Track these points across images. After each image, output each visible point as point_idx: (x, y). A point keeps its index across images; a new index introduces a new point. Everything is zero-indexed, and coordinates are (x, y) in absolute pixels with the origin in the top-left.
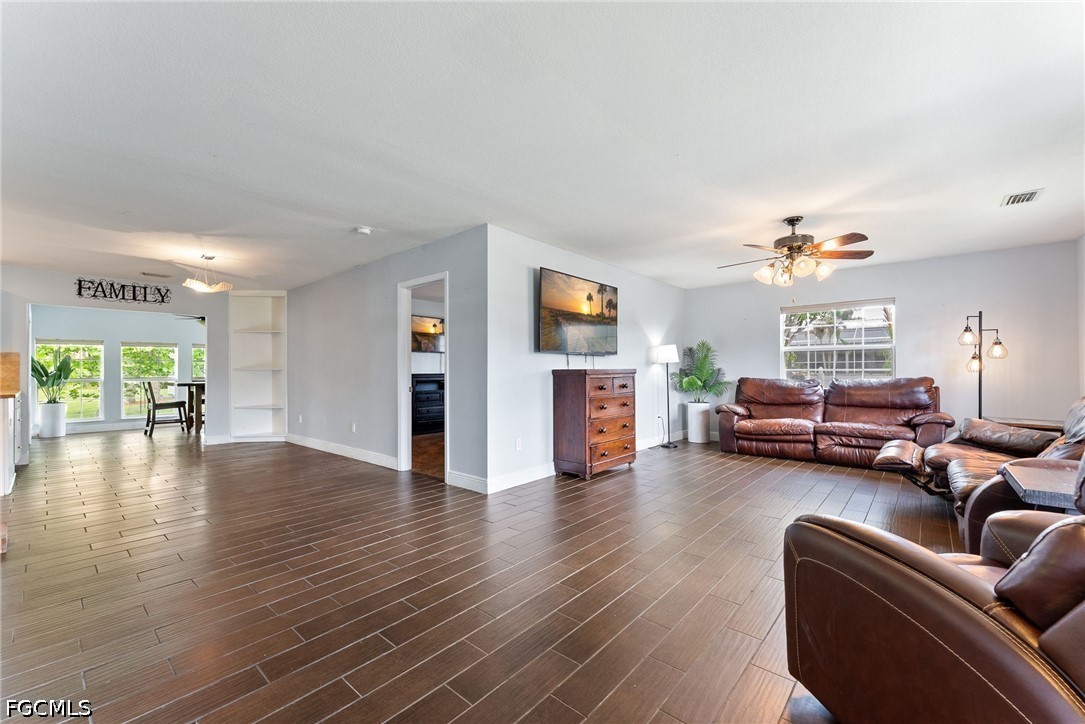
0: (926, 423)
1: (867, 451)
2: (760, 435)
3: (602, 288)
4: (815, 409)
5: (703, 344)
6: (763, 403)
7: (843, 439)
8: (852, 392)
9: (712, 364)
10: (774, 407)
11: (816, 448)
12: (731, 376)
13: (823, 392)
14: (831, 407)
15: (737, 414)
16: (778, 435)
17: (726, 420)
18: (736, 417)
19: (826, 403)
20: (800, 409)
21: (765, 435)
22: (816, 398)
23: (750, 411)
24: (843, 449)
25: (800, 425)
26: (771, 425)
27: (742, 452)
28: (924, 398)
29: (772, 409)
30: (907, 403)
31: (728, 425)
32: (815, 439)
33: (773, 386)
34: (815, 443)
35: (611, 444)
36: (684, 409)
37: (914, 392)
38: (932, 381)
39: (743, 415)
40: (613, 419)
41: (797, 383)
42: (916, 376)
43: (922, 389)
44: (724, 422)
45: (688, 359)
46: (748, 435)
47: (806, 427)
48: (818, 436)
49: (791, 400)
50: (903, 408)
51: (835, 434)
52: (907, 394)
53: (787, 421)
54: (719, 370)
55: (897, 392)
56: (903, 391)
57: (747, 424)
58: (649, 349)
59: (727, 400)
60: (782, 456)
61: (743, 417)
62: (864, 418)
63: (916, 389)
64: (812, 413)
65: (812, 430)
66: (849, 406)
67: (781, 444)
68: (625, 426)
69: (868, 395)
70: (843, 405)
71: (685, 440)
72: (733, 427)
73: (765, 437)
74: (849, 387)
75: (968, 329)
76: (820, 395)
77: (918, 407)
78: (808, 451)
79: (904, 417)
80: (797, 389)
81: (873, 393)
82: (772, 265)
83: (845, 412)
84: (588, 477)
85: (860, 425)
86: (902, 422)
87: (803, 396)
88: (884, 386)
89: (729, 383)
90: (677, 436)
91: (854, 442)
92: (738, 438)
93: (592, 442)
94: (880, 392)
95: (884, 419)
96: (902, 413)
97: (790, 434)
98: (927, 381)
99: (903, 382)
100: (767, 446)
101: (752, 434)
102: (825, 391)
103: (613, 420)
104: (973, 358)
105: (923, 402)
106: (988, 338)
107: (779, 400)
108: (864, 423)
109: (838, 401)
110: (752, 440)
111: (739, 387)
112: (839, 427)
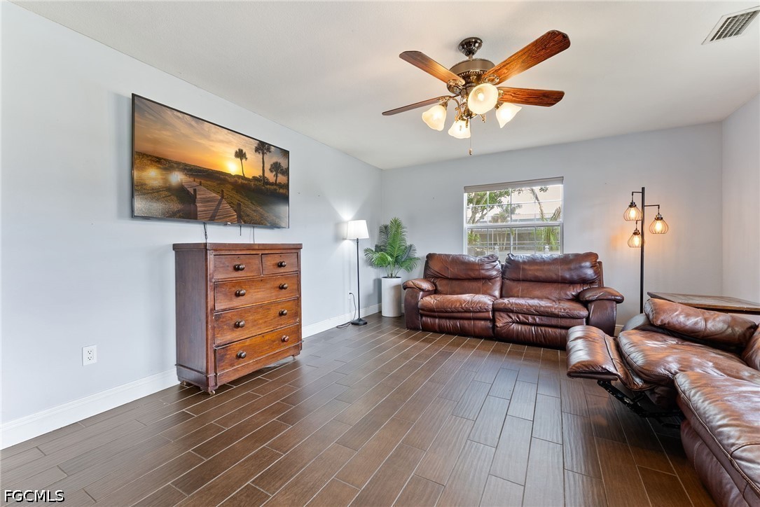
0: (598, 299)
1: (543, 329)
2: (442, 312)
3: (262, 147)
4: (493, 284)
5: (396, 221)
6: (447, 278)
7: (520, 316)
8: (526, 267)
9: (404, 239)
10: (457, 282)
11: (494, 326)
12: (421, 253)
13: (500, 267)
14: (507, 282)
15: (423, 290)
16: (459, 312)
17: (412, 296)
18: (421, 293)
19: (503, 278)
20: (479, 284)
21: (447, 312)
22: (494, 273)
23: (436, 285)
24: (520, 327)
25: (479, 302)
26: (452, 302)
27: (426, 329)
28: (590, 273)
29: (455, 283)
30: (575, 277)
31: (413, 302)
32: (493, 316)
33: (457, 261)
34: (493, 320)
35: (259, 339)
36: (378, 283)
37: (581, 267)
38: (596, 256)
39: (428, 291)
40: (261, 306)
41: (478, 259)
42: (582, 252)
43: (588, 264)
44: (410, 298)
45: (384, 236)
46: (430, 312)
47: (485, 304)
48: (497, 314)
49: (472, 274)
50: (572, 282)
51: (512, 311)
52: (576, 269)
53: (467, 297)
54: (411, 246)
55: (566, 267)
56: (572, 266)
57: (430, 300)
58: (338, 224)
59: (415, 275)
60: (463, 333)
61: (428, 293)
62: (537, 293)
63: (583, 264)
64: (491, 288)
65: (491, 307)
66: (523, 280)
67: (462, 321)
68: (281, 314)
69: (541, 270)
70: (518, 280)
71: (379, 315)
72: (417, 304)
73: (447, 314)
74: (524, 263)
75: (632, 205)
76: (498, 270)
77: (584, 281)
78: (487, 328)
79: (573, 292)
80: (478, 264)
81: (545, 268)
82: (445, 105)
83: (519, 287)
84: (211, 390)
85: (535, 302)
86: (571, 297)
87: (483, 272)
88: (555, 261)
89: (418, 259)
90: (373, 310)
91: (531, 320)
92: (422, 315)
93: (218, 341)
94: (552, 267)
95: (555, 295)
96: (571, 287)
97: (470, 312)
98: (592, 256)
99: (571, 257)
100: (448, 323)
101: (434, 312)
102: (502, 266)
103: (264, 308)
104: (635, 234)
105: (589, 277)
106: (651, 213)
107: (462, 275)
108: (538, 298)
109: (514, 276)
110: (435, 317)
111: (427, 263)
112: (516, 304)
